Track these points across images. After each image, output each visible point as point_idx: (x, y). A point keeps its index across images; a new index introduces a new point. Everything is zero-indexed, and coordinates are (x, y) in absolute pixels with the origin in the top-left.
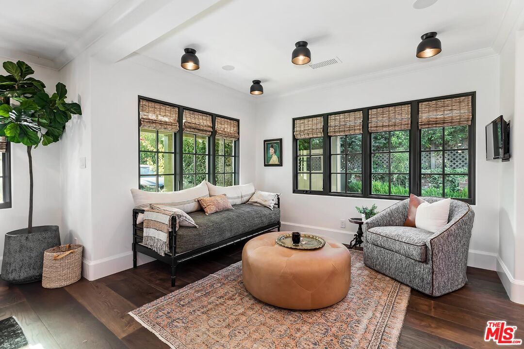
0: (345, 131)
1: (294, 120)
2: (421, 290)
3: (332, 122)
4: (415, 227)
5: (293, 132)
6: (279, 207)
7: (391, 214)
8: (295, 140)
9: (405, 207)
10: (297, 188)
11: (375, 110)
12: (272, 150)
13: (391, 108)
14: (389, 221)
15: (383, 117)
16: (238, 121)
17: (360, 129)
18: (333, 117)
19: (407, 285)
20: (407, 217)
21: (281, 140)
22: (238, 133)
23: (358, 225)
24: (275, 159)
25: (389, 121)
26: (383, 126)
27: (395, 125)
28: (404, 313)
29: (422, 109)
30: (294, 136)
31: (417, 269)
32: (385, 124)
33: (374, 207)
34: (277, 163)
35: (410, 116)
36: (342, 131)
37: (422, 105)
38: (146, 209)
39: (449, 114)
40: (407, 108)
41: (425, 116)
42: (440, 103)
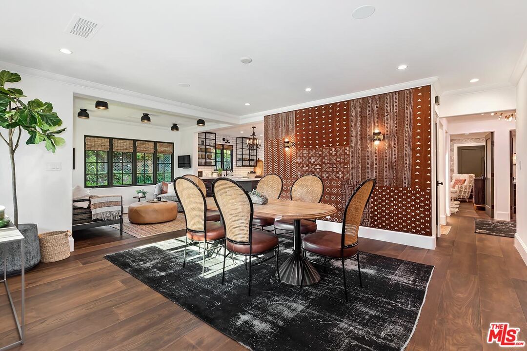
1: (85, 137)
3: (115, 143)
4: (167, 193)
8: (85, 151)
13: (146, 143)
15: (143, 146)
35: (154, 148)
37: (158, 144)
38: (88, 198)
39: (166, 149)
40: (153, 144)
41: (159, 148)
42: (164, 144)
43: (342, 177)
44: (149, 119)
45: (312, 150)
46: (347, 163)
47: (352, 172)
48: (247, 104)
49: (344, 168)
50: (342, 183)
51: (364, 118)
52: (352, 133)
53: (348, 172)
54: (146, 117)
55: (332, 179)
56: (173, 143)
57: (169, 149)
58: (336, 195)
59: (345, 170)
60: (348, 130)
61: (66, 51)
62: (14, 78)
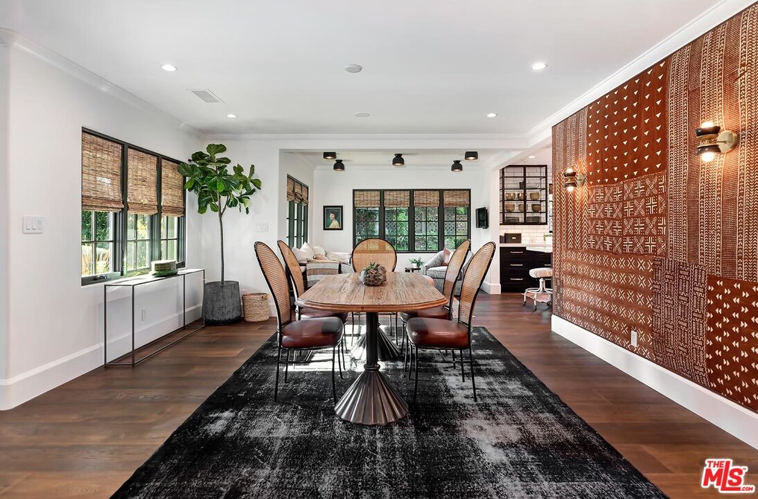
0: (397, 204)
1: (354, 191)
3: (387, 196)
7: (435, 261)
9: (441, 256)
11: (418, 192)
12: (332, 216)
13: (428, 192)
14: (435, 264)
15: (423, 197)
16: (307, 188)
17: (407, 204)
18: (388, 193)
21: (341, 207)
22: (308, 199)
25: (427, 200)
26: (422, 203)
27: (430, 203)
29: (445, 195)
35: (438, 197)
36: (395, 205)
37: (445, 193)
38: (305, 262)
39: (459, 200)
40: (437, 194)
41: (447, 200)
42: (454, 193)
43: (655, 250)
44: (402, 162)
45: (609, 189)
46: (662, 215)
47: (672, 238)
48: (492, 115)
49: (657, 229)
50: (654, 264)
51: (694, 94)
52: (672, 136)
53: (665, 238)
54: (399, 159)
55: (638, 254)
56: (469, 190)
57: (464, 200)
58: (645, 292)
59: (659, 234)
60: (664, 133)
61: (231, 116)
62: (222, 148)
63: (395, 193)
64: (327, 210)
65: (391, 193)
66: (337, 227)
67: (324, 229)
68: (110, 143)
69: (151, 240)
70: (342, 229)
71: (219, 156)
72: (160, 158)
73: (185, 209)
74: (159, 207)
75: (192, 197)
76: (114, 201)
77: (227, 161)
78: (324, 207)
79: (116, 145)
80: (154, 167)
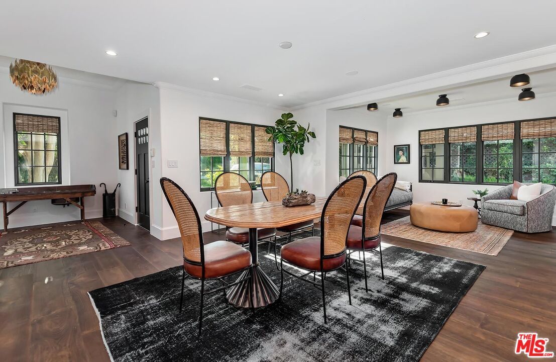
0: (462, 140)
1: (420, 132)
2: (520, 230)
3: (452, 134)
4: (517, 199)
5: (419, 140)
6: (411, 191)
7: (500, 193)
8: (420, 145)
9: (510, 189)
10: (422, 179)
11: (487, 126)
12: (401, 153)
13: (499, 125)
14: (499, 196)
15: (493, 131)
16: (377, 133)
17: (475, 139)
18: (453, 130)
19: (512, 230)
20: (512, 194)
21: (409, 145)
22: (377, 141)
23: (474, 202)
24: (403, 159)
25: (498, 134)
26: (493, 137)
27: (502, 137)
28: (510, 237)
29: (523, 126)
30: (420, 143)
31: (518, 219)
32: (494, 135)
33: (486, 190)
34: (405, 161)
35: (514, 131)
36: (460, 140)
37: (523, 124)
40: (513, 125)
41: (525, 131)
42: (537, 123)
54: (443, 100)
57: (551, 129)
61: (281, 95)
62: (290, 115)
63: (460, 129)
64: (398, 149)
65: (457, 130)
66: (405, 162)
67: (395, 163)
68: (218, 122)
69: (250, 170)
70: (409, 163)
71: (291, 119)
72: (253, 126)
73: (274, 153)
74: (253, 153)
75: (280, 145)
76: (221, 151)
77: (294, 123)
78: (395, 146)
79: (222, 123)
80: (250, 131)
